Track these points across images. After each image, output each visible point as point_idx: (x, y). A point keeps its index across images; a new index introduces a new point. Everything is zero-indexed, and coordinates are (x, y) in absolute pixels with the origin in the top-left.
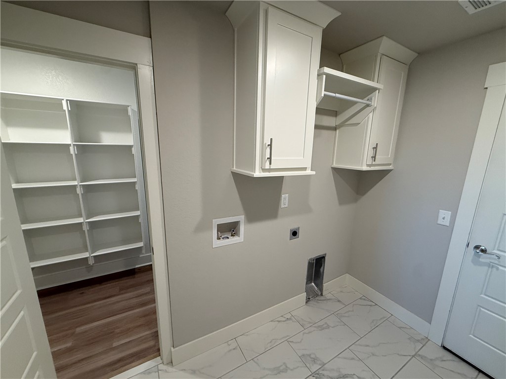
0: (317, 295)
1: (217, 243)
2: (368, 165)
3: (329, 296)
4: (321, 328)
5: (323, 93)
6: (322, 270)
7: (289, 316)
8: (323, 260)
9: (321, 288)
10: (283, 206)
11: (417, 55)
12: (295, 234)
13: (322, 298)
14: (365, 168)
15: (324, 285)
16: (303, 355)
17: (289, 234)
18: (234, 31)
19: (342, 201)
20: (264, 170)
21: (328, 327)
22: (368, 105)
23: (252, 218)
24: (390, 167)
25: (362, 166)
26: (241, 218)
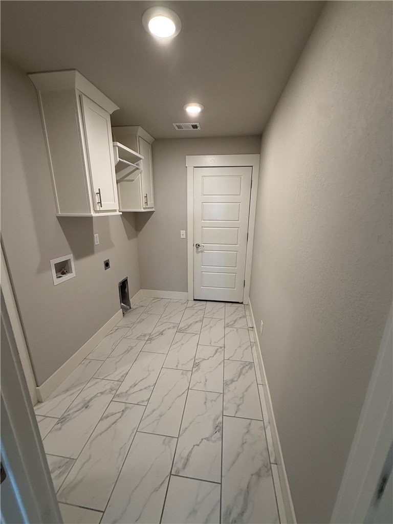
0: (128, 309)
1: (57, 281)
2: (144, 208)
3: (135, 307)
4: (140, 322)
5: (118, 159)
6: (126, 290)
7: (116, 328)
8: (126, 282)
9: (129, 305)
10: (96, 244)
11: (154, 139)
12: (107, 265)
13: (131, 310)
14: (143, 210)
15: (131, 300)
16: (137, 338)
17: (103, 265)
18: (37, 92)
19: (129, 238)
20: (96, 211)
21: (143, 320)
22: (137, 169)
23: (78, 256)
24: (153, 210)
25: (141, 209)
26: (70, 257)
